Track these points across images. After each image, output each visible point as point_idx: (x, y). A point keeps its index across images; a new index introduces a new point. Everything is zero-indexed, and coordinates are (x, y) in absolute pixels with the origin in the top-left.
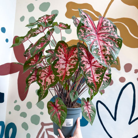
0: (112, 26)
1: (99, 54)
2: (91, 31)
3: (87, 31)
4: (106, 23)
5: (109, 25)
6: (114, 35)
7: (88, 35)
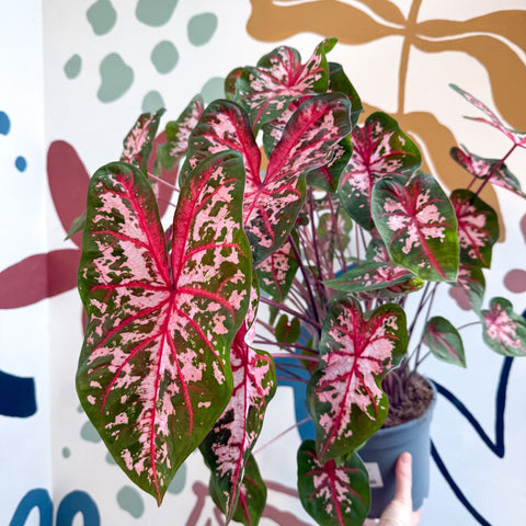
0: (229, 238)
1: (142, 422)
2: (137, 293)
3: (118, 301)
4: (205, 224)
5: (218, 234)
6: (228, 298)
7: (117, 323)
